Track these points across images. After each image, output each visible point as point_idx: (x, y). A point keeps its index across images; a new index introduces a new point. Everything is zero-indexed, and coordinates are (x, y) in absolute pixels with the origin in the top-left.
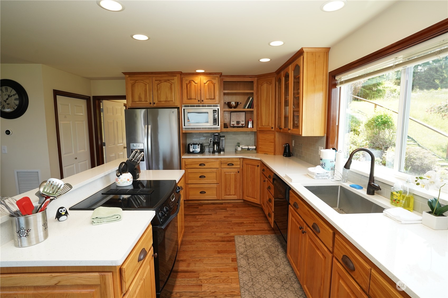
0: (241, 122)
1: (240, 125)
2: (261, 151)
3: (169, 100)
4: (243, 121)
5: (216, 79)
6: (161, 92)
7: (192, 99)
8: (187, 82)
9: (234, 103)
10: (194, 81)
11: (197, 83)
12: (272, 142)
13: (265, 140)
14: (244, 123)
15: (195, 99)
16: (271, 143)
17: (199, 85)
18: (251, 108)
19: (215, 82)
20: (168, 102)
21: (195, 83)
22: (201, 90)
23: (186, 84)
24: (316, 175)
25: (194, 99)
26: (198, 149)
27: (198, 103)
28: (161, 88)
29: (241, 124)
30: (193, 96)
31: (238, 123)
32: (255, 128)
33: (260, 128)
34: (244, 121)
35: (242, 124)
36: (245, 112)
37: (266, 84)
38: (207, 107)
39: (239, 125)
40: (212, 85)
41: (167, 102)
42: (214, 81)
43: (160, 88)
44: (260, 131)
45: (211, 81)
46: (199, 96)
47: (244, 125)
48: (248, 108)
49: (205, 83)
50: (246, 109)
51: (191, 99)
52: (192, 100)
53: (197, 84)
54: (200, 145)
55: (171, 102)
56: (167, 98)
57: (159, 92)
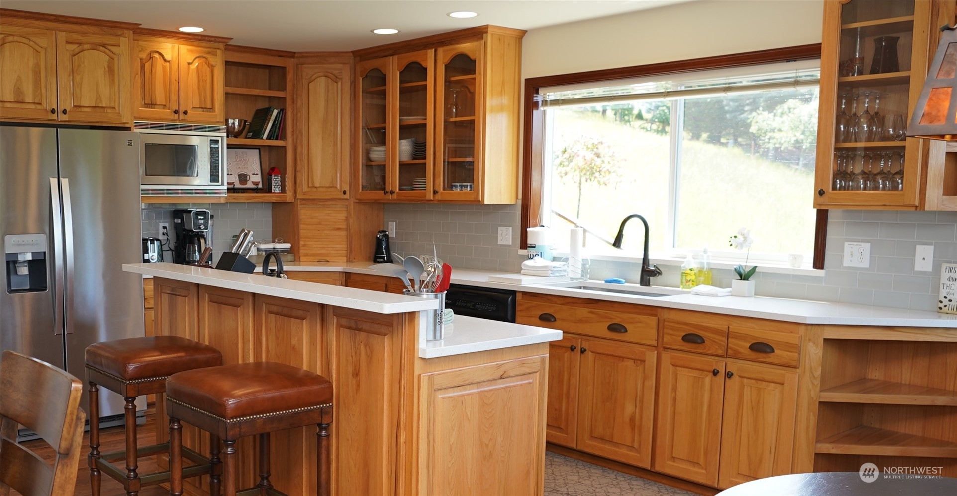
0: (251, 175)
1: (249, 185)
2: (306, 255)
3: (104, 106)
4: (257, 174)
5: (216, 55)
6: (82, 78)
7: (155, 105)
8: (144, 55)
9: (237, 123)
10: (160, 54)
11: (169, 61)
12: (339, 229)
13: (319, 224)
14: (258, 178)
15: (165, 106)
16: (337, 233)
17: (175, 67)
18: (277, 139)
19: (213, 63)
20: (102, 110)
21: (165, 60)
22: (179, 83)
23: (141, 59)
24: (551, 270)
25: (162, 107)
26: (153, 254)
27: (172, 118)
28: (82, 65)
29: (253, 182)
30: (160, 97)
31: (243, 178)
32: (291, 194)
33: (305, 193)
34: (259, 175)
35: (256, 183)
36: (259, 149)
37: (323, 78)
38: (195, 131)
39: (246, 184)
40: (208, 70)
41: (99, 110)
42: (212, 60)
43: (79, 66)
44: (304, 202)
45: (205, 59)
46: (174, 97)
47: (260, 186)
48: (269, 138)
49: (189, 64)
50: (264, 140)
51: (152, 105)
52: (156, 107)
53: (168, 64)
54: (155, 242)
55: (109, 111)
56: (98, 98)
57: (78, 78)
